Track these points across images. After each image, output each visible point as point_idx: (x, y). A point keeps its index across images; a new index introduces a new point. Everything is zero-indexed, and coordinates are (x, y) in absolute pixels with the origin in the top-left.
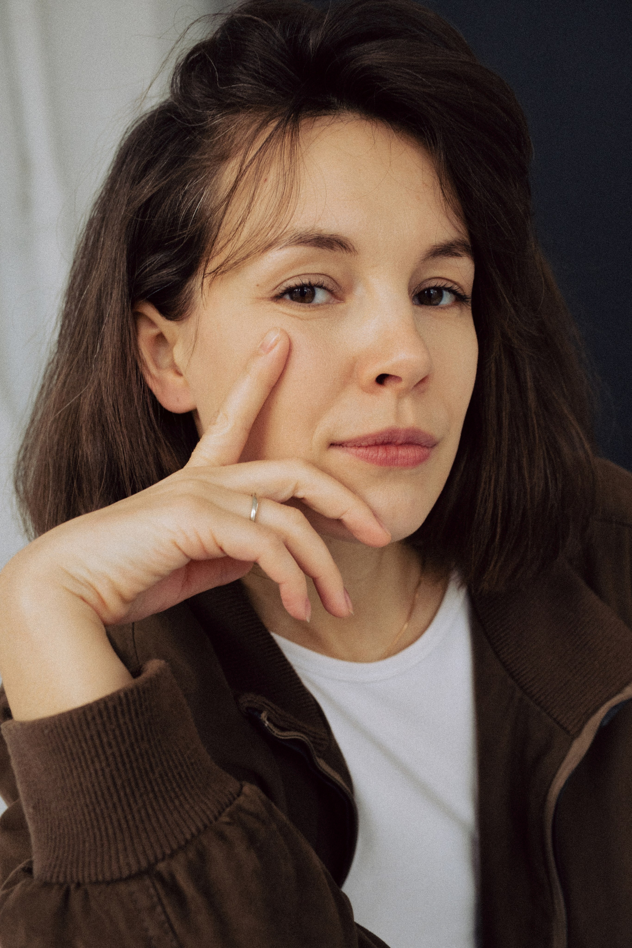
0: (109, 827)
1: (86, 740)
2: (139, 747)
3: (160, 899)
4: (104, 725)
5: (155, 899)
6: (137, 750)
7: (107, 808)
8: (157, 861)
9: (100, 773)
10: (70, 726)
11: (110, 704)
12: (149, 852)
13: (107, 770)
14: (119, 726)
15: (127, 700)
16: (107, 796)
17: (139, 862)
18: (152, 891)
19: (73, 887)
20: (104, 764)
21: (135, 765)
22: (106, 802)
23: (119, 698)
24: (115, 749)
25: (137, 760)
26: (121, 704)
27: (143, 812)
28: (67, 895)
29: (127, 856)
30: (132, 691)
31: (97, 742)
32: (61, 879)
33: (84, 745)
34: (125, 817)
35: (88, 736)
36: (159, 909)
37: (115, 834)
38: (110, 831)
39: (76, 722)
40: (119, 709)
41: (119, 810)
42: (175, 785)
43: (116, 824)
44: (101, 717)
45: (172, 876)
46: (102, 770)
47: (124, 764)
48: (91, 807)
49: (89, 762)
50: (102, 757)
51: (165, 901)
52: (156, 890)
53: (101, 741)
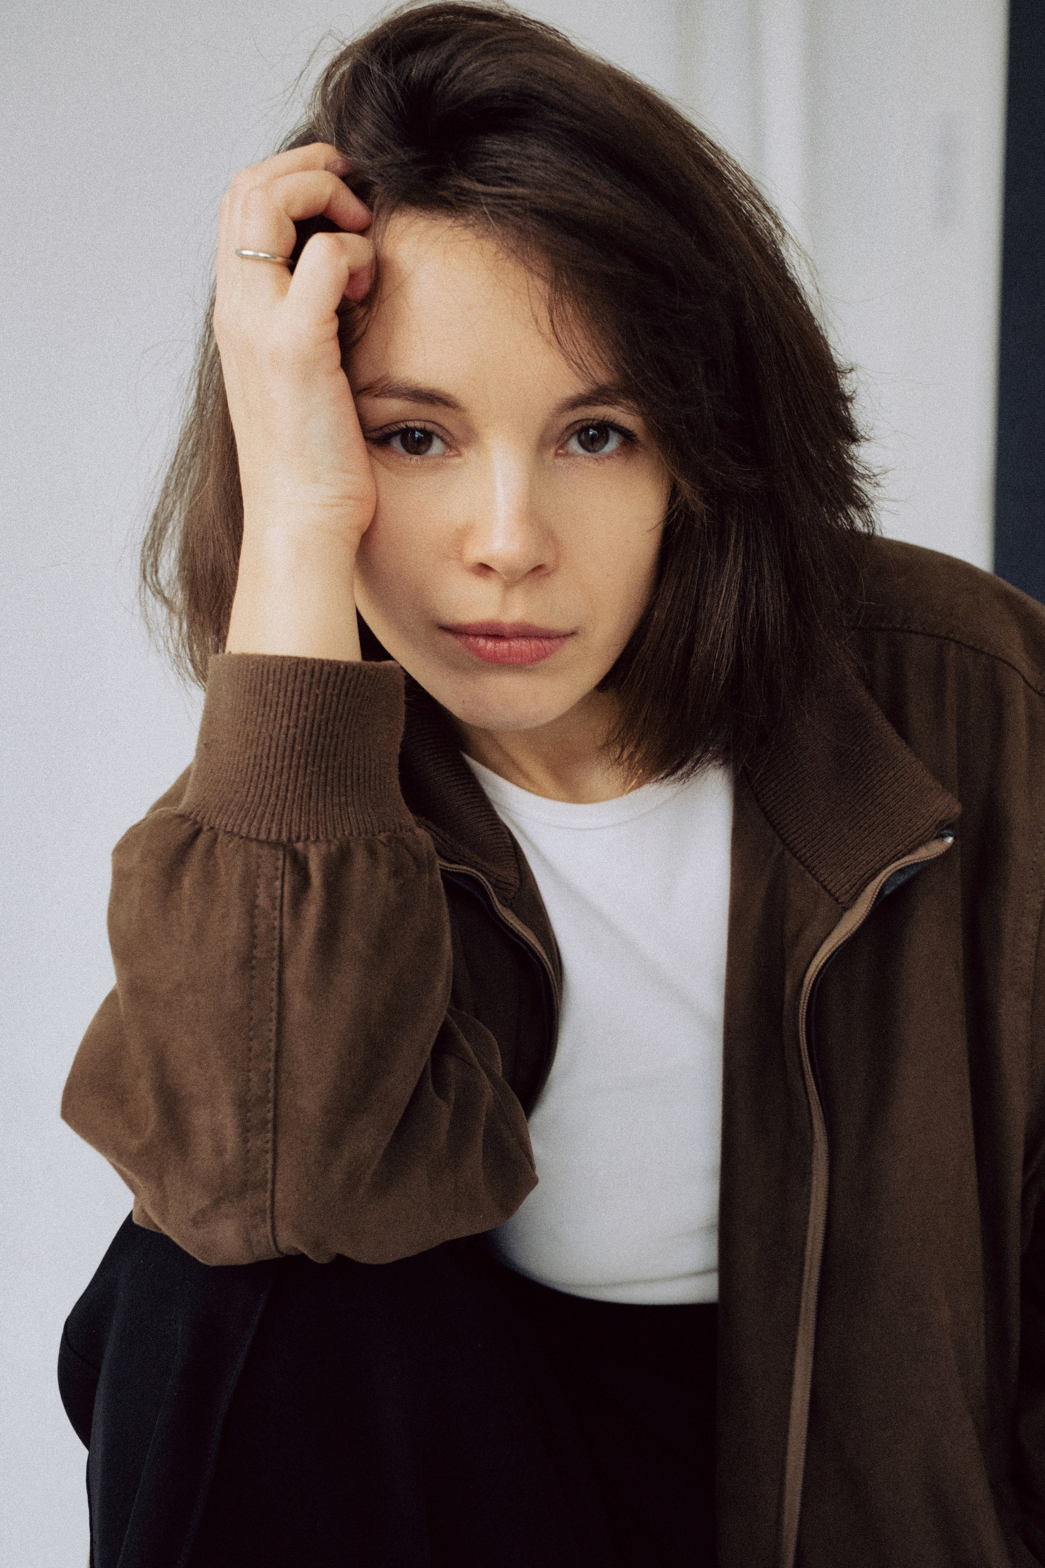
0: (268, 786)
1: (286, 691)
2: (333, 726)
3: (283, 874)
4: (311, 684)
5: (279, 873)
6: (330, 728)
7: (274, 768)
8: (298, 839)
9: (284, 730)
10: (278, 671)
11: (326, 668)
12: (294, 828)
13: (292, 731)
14: (325, 693)
15: (345, 673)
16: (279, 758)
17: (280, 832)
18: (280, 863)
19: (206, 828)
20: (291, 724)
21: (321, 740)
22: (276, 762)
23: (339, 668)
24: (309, 715)
25: (325, 737)
26: (337, 674)
27: (306, 790)
28: (197, 833)
29: (272, 821)
30: (354, 668)
31: (296, 699)
32: (199, 819)
33: (282, 694)
34: (287, 786)
35: (290, 688)
36: (278, 883)
37: (270, 796)
38: (266, 792)
39: (286, 668)
40: (332, 679)
41: (285, 777)
42: (349, 783)
43: (275, 787)
44: (312, 676)
45: (306, 859)
46: (288, 727)
47: (311, 735)
48: (258, 761)
49: (279, 715)
50: (293, 716)
51: (287, 878)
52: (284, 866)
53: (300, 700)
